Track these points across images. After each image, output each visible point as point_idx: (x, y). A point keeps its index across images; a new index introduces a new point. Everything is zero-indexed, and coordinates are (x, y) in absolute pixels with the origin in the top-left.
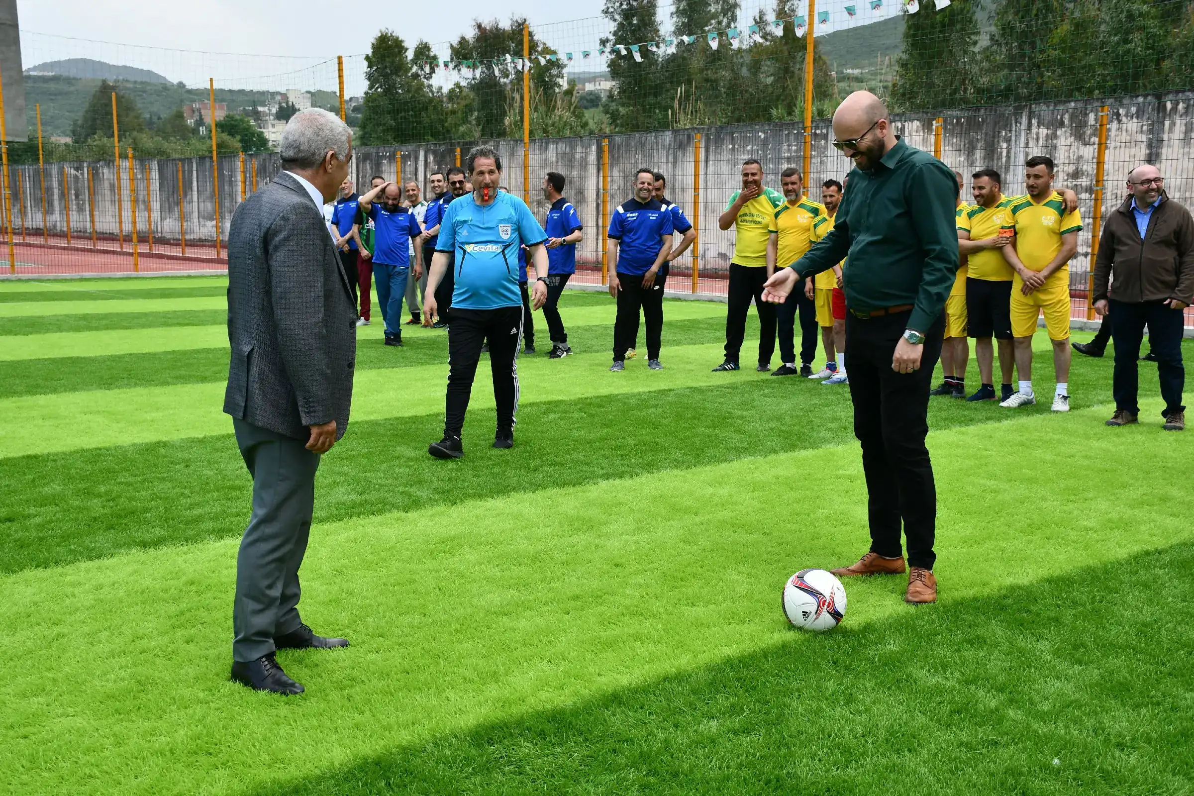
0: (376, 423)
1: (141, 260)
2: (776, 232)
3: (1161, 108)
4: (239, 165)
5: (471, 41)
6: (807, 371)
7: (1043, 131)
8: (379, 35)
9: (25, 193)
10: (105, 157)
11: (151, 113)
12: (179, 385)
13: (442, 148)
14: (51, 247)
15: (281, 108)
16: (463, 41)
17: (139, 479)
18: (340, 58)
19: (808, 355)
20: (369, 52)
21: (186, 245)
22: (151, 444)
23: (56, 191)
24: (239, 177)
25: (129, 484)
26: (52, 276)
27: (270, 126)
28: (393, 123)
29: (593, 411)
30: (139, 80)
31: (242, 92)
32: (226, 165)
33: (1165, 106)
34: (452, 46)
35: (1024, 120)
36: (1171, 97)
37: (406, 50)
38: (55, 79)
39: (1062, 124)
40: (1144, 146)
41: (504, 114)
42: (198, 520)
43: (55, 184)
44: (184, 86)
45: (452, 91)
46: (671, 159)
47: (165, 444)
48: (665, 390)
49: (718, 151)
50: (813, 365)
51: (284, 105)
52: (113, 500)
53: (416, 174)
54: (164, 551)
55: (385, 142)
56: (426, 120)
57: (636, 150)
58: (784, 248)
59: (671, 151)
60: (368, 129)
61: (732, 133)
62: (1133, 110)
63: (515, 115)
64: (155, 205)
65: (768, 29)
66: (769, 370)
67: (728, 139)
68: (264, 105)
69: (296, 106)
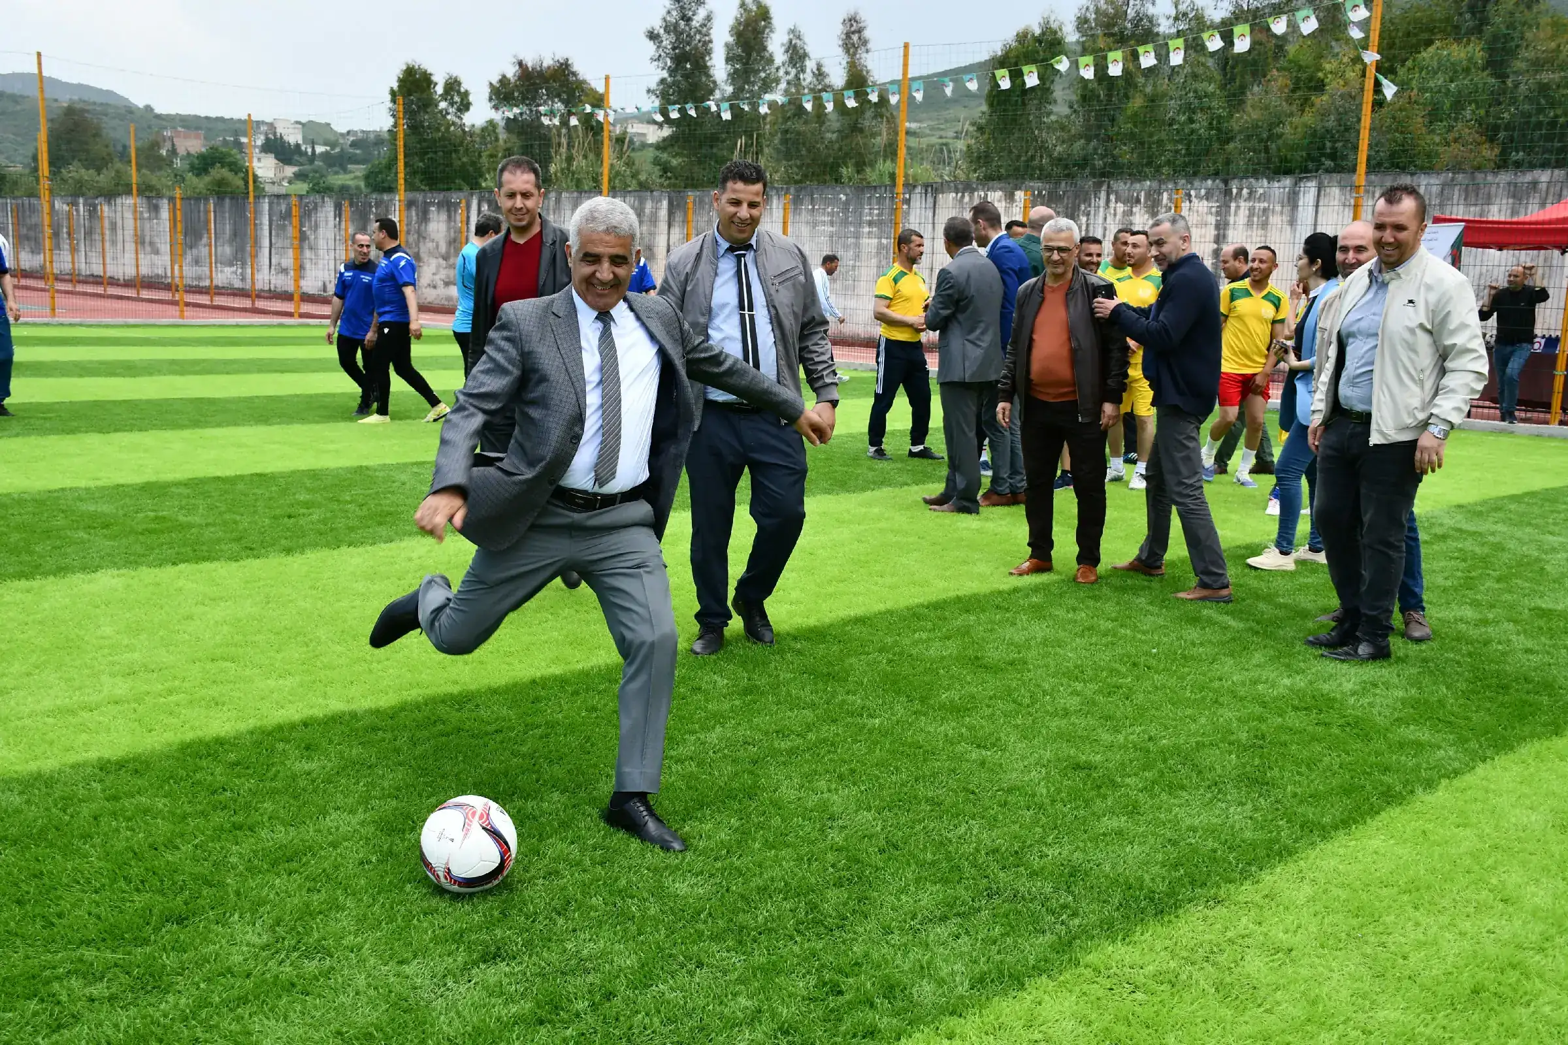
3: (1227, 192)
5: (512, 80)
7: (1121, 208)
8: (404, 68)
10: (107, 195)
15: (267, 139)
16: (504, 80)
20: (395, 86)
27: (255, 159)
30: (98, 101)
31: (220, 120)
33: (1231, 190)
34: (491, 84)
35: (1103, 195)
36: (1236, 181)
37: (435, 84)
39: (1138, 201)
40: (1213, 227)
41: (550, 160)
44: (152, 110)
45: (485, 128)
49: (797, 210)
51: (271, 136)
55: (434, 189)
56: (457, 163)
61: (812, 193)
62: (1203, 192)
63: (561, 162)
64: (165, 249)
65: (828, 81)
67: (807, 200)
68: (245, 135)
69: (286, 138)
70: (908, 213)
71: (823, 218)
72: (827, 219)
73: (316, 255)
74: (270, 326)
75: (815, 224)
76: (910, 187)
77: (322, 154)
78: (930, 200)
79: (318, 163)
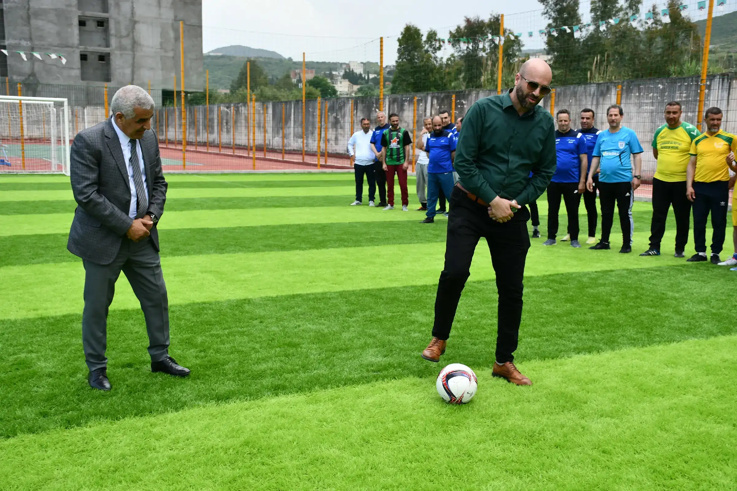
0: (396, 290)
1: (258, 163)
2: (696, 155)
4: (318, 105)
5: (463, 30)
6: (715, 259)
8: (405, 27)
9: (199, 121)
10: (244, 101)
11: (273, 76)
12: (267, 252)
13: (443, 95)
14: (210, 153)
15: (346, 72)
16: (458, 29)
17: (226, 332)
18: (381, 38)
19: (717, 246)
20: (400, 37)
21: (286, 153)
22: (241, 300)
23: (216, 121)
24: (317, 112)
25: (218, 336)
26: (206, 171)
27: (339, 83)
28: (412, 80)
29: (556, 286)
30: (267, 57)
31: (324, 63)
32: (311, 105)
34: (450, 32)
37: (422, 35)
38: (222, 57)
41: (481, 74)
42: (261, 375)
43: (215, 116)
44: (292, 60)
45: (449, 59)
46: (595, 103)
47: (248, 301)
48: (607, 271)
50: (721, 255)
51: (348, 70)
52: (204, 351)
53: (425, 111)
54: (232, 406)
55: (407, 91)
56: (432, 78)
57: (570, 97)
58: (702, 167)
59: (595, 97)
60: (397, 85)
61: (639, 85)
63: (488, 76)
64: (270, 130)
65: (658, 17)
66: (683, 256)
67: (636, 89)
68: (336, 71)
69: (355, 71)
70: (708, 95)
71: (645, 101)
72: (649, 101)
73: (344, 131)
74: (301, 174)
75: (640, 105)
76: (711, 77)
77: (373, 79)
78: (726, 85)
79: (370, 83)
